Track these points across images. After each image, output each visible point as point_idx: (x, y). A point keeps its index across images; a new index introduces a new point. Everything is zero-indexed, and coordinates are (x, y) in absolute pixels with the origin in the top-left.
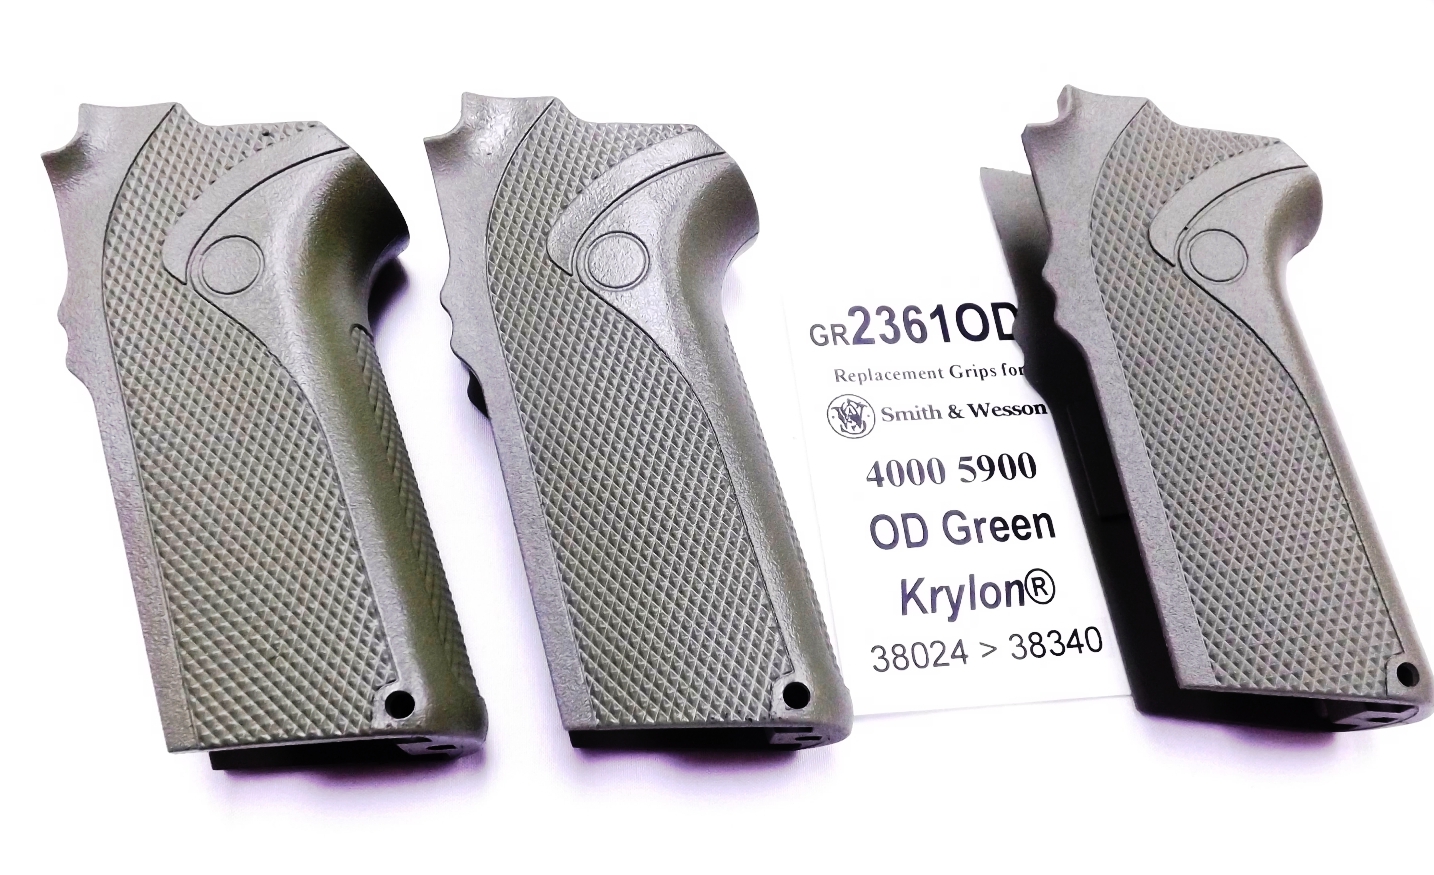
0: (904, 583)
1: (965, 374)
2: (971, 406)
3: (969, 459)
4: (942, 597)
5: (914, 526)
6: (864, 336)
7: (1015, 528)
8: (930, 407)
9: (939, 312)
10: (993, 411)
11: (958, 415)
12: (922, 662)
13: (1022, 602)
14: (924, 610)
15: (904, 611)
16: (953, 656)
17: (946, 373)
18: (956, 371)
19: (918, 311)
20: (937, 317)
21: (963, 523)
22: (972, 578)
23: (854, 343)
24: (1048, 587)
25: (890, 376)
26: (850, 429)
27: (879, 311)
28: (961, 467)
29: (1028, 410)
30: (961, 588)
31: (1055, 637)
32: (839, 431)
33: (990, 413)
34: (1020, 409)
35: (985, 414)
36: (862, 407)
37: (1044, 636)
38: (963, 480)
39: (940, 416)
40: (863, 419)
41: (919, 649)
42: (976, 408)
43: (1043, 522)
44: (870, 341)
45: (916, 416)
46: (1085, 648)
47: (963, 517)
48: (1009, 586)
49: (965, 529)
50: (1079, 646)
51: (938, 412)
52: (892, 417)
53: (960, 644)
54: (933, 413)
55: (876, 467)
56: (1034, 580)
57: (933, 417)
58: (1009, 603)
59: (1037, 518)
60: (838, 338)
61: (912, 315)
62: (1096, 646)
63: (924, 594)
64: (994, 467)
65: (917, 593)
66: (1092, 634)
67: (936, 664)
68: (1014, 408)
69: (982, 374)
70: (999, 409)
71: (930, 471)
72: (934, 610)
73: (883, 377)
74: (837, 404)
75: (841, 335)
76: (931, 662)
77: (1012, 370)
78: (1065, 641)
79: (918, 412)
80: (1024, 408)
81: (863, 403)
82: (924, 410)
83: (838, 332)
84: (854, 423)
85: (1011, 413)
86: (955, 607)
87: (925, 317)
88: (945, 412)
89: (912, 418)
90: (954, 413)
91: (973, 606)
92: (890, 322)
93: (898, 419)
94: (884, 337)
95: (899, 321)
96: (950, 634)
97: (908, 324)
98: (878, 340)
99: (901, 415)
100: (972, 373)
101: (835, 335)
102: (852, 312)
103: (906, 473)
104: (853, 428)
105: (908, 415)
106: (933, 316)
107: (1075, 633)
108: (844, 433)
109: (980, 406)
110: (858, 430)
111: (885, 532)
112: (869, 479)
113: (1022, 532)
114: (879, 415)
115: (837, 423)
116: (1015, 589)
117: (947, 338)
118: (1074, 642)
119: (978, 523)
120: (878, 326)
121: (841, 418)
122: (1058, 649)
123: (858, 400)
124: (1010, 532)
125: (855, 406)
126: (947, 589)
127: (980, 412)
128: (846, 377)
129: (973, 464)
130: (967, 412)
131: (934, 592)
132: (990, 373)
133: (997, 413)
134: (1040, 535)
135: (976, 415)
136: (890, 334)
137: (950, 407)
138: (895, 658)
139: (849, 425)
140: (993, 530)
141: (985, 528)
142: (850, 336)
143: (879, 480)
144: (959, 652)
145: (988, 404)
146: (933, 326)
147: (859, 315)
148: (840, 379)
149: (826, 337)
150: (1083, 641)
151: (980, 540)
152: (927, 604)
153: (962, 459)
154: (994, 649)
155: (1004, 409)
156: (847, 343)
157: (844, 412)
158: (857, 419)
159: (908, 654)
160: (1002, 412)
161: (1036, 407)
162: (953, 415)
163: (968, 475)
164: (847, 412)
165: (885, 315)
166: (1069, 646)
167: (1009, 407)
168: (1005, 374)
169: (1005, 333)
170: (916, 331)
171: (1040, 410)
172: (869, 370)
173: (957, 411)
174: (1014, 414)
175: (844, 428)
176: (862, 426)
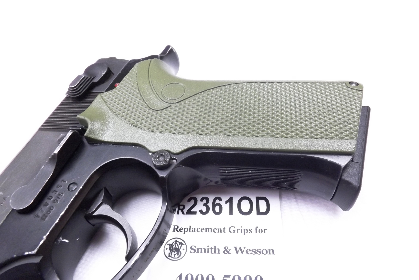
1: (236, 231)
2: (236, 248)
3: (229, 276)
6: (192, 211)
8: (215, 247)
9: (230, 200)
10: (247, 251)
11: (228, 252)
17: (227, 230)
18: (232, 230)
19: (220, 199)
20: (229, 203)
23: (187, 214)
25: (199, 230)
26: (173, 256)
27: (202, 199)
29: (265, 252)
32: (167, 256)
33: (245, 252)
34: (261, 251)
35: (242, 253)
36: (181, 244)
39: (219, 253)
40: (180, 251)
42: (238, 249)
44: (195, 213)
45: (207, 251)
51: (219, 250)
52: (195, 250)
54: (216, 250)
55: (180, 276)
57: (215, 252)
60: (180, 211)
61: (217, 201)
68: (257, 251)
69: (245, 232)
70: (250, 250)
73: (196, 230)
77: (261, 232)
79: (208, 249)
80: (263, 251)
81: (183, 243)
82: (211, 249)
83: (181, 209)
84: (176, 253)
85: (255, 253)
87: (223, 203)
88: (222, 250)
89: (205, 252)
90: (226, 251)
92: (206, 205)
93: (198, 252)
94: (201, 211)
95: (210, 204)
97: (214, 205)
98: (198, 213)
99: (200, 250)
100: (240, 231)
101: (179, 209)
102: (190, 199)
104: (175, 255)
105: (203, 251)
106: (227, 202)
108: (170, 258)
109: (240, 248)
110: (177, 256)
114: (189, 249)
117: (231, 213)
121: (170, 249)
123: (180, 241)
125: (179, 244)
127: (240, 252)
128: (178, 229)
130: (233, 251)
132: (249, 231)
133: (248, 252)
135: (237, 253)
136: (205, 210)
137: (225, 248)
139: (173, 253)
142: (185, 210)
145: (245, 247)
147: (193, 201)
148: (175, 230)
153: (225, 276)
155: (252, 251)
156: (183, 213)
157: (172, 246)
158: (178, 250)
160: (251, 252)
161: (270, 250)
162: (226, 252)
164: (174, 247)
165: (205, 201)
167: (255, 250)
168: (256, 232)
169: (260, 211)
170: (217, 209)
171: (271, 252)
172: (190, 226)
173: (228, 250)
174: (257, 254)
175: (170, 254)
176: (179, 254)
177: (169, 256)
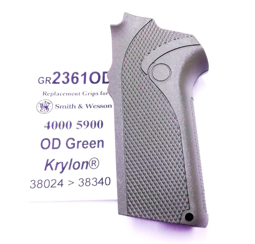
0: (48, 160)
1: (87, 94)
2: (87, 105)
3: (81, 121)
4: (60, 166)
5: (56, 142)
6: (56, 81)
7: (91, 144)
8: (73, 105)
9: (85, 74)
10: (94, 107)
11: (81, 107)
12: (47, 186)
13: (86, 168)
14: (52, 169)
15: (45, 169)
16: (58, 184)
17: (81, 94)
18: (85, 94)
19: (77, 74)
20: (84, 76)
21: (73, 142)
22: (72, 160)
23: (53, 83)
24: (97, 163)
25: (62, 94)
26: (43, 111)
27: (64, 74)
28: (78, 124)
29: (105, 106)
30: (67, 163)
31: (95, 180)
32: (39, 111)
33: (92, 107)
34: (103, 106)
35: (91, 107)
36: (49, 103)
37: (91, 179)
38: (77, 128)
39: (75, 108)
40: (48, 108)
41: (47, 182)
42: (88, 105)
43: (101, 143)
44: (58, 83)
45: (67, 107)
46: (104, 184)
47: (74, 140)
48: (83, 163)
49: (74, 144)
50: (102, 183)
51: (75, 106)
52: (58, 107)
53: (62, 181)
54: (73, 106)
55: (49, 123)
56: (92, 161)
57: (72, 108)
58: (82, 168)
59: (99, 142)
60: (47, 82)
61: (75, 75)
62: (108, 183)
63: (54, 164)
64: (88, 124)
65: (51, 164)
66: (108, 179)
67: (51, 187)
68: (101, 106)
69: (93, 95)
70: (96, 106)
71: (67, 125)
72: (56, 169)
73: (59, 94)
74: (41, 102)
75: (49, 81)
77: (104, 94)
78: (98, 181)
79: (68, 106)
80: (104, 106)
81: (50, 102)
82: (70, 106)
83: (48, 80)
84: (45, 109)
85: (99, 107)
86: (63, 169)
87: (79, 76)
88: (77, 106)
89: (65, 108)
90: (80, 106)
91: (70, 168)
92: (67, 77)
93: (60, 108)
94: (63, 82)
95: (70, 77)
97: (73, 78)
98: (61, 83)
99: (62, 107)
100: (90, 94)
101: (46, 80)
102: (55, 73)
103: (58, 125)
104: (44, 110)
105: (64, 107)
106: (82, 75)
107: (102, 179)
109: (90, 105)
110: (46, 111)
111: (46, 144)
112: (45, 127)
113: (93, 146)
114: (54, 106)
115: (39, 108)
116: (85, 164)
117: (85, 82)
118: (101, 182)
119: (78, 142)
120: (63, 78)
121: (41, 107)
122: (95, 184)
123: (48, 102)
124: (89, 146)
125: (47, 103)
126: (62, 163)
127: (89, 107)
128: (47, 94)
129: (82, 123)
130: (85, 107)
131: (58, 164)
132: (96, 94)
133: (95, 107)
134: (98, 147)
135: (87, 107)
136: (66, 81)
137: (79, 105)
138: (38, 184)
139: (43, 109)
140: (83, 144)
141: (80, 144)
142: (51, 81)
143: (48, 127)
144: (60, 183)
145: (92, 104)
146: (81, 79)
147: (57, 75)
148: (44, 94)
149: (43, 81)
150: (104, 181)
151: (78, 148)
152: (54, 168)
153: (79, 122)
154: (73, 183)
155: (98, 106)
156: (50, 83)
157: (42, 105)
158: (46, 107)
159: (43, 183)
160: (97, 107)
161: (109, 106)
162: (80, 107)
163: (79, 126)
164: (44, 105)
165: (66, 75)
166: (99, 183)
167: (100, 105)
168: (101, 94)
169: (105, 81)
170: (75, 80)
171: (110, 106)
172: (55, 92)
173: (81, 106)
174: (100, 108)
175: (41, 110)
176: (48, 110)
177: (41, 111)
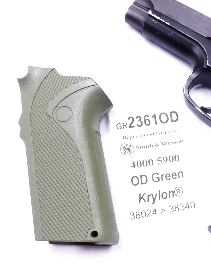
0: (140, 194)
1: (161, 133)
2: (162, 143)
3: (161, 158)
4: (151, 197)
5: (144, 178)
6: (132, 126)
7: (172, 176)
8: (150, 144)
9: (154, 116)
11: (158, 146)
12: (144, 216)
13: (173, 196)
14: (145, 201)
15: (140, 202)
16: (153, 213)
17: (155, 133)
18: (158, 133)
19: (148, 116)
20: (154, 117)
21: (158, 176)
22: (159, 191)
23: (129, 128)
24: (181, 192)
25: (139, 136)
26: (127, 153)
27: (137, 117)
28: (158, 160)
29: (178, 142)
30: (156, 194)
31: (182, 205)
32: (124, 153)
33: (167, 144)
34: (176, 142)
35: (166, 144)
36: (130, 146)
37: (179, 205)
38: (159, 164)
39: (153, 146)
40: (130, 149)
41: (143, 212)
43: (180, 174)
44: (134, 127)
45: (146, 147)
46: (190, 208)
47: (157, 174)
48: (170, 192)
49: (158, 178)
50: (189, 207)
51: (152, 145)
52: (139, 148)
53: (155, 210)
54: (151, 146)
55: (134, 163)
56: (177, 190)
58: (169, 197)
59: (179, 173)
60: (125, 127)
61: (146, 118)
62: (193, 207)
63: (145, 197)
64: (167, 159)
65: (143, 197)
66: (192, 203)
67: (148, 216)
68: (174, 142)
69: (166, 133)
71: (149, 162)
72: (148, 201)
73: (137, 137)
74: (123, 146)
75: (125, 126)
76: (147, 215)
77: (175, 132)
78: (185, 206)
82: (148, 145)
83: (124, 125)
84: (128, 151)
86: (154, 200)
87: (150, 118)
88: (154, 145)
89: (145, 148)
91: (159, 199)
92: (140, 120)
93: (141, 148)
94: (138, 125)
95: (142, 120)
96: (152, 207)
97: (145, 120)
98: (136, 126)
99: (142, 147)
100: (163, 133)
101: (123, 126)
102: (129, 118)
103: (142, 164)
104: (128, 152)
105: (144, 147)
106: (152, 117)
107: (188, 204)
108: (125, 154)
109: (165, 143)
110: (129, 152)
111: (135, 181)
112: (131, 167)
113: (174, 177)
114: (135, 148)
115: (123, 151)
116: (171, 193)
117: (156, 123)
118: (187, 206)
119: (162, 176)
120: (136, 122)
122: (183, 208)
123: (129, 144)
124: (171, 177)
125: (128, 146)
126: (152, 195)
128: (126, 138)
129: (162, 159)
130: (160, 145)
131: (149, 196)
132: (168, 132)
133: (169, 144)
134: (179, 177)
135: (163, 145)
136: (140, 124)
137: (156, 144)
138: (137, 215)
139: (127, 152)
140: (166, 177)
141: (164, 177)
142: (128, 126)
143: (134, 166)
144: (155, 212)
145: (167, 142)
146: (152, 120)
147: (131, 119)
148: (124, 138)
149: (121, 127)
150: (190, 205)
151: (162, 180)
152: (146, 200)
153: (159, 158)
154: (165, 210)
155: (171, 142)
156: (127, 128)
157: (125, 148)
158: (129, 149)
159: (140, 214)
162: (156, 146)
163: (160, 162)
164: (126, 148)
165: (139, 118)
166: (186, 207)
168: (172, 132)
169: (173, 120)
170: (147, 122)
171: (182, 141)
172: (133, 135)
173: (158, 144)
174: (174, 144)
175: (125, 152)
176: (130, 151)
177: (125, 153)
